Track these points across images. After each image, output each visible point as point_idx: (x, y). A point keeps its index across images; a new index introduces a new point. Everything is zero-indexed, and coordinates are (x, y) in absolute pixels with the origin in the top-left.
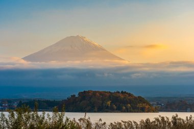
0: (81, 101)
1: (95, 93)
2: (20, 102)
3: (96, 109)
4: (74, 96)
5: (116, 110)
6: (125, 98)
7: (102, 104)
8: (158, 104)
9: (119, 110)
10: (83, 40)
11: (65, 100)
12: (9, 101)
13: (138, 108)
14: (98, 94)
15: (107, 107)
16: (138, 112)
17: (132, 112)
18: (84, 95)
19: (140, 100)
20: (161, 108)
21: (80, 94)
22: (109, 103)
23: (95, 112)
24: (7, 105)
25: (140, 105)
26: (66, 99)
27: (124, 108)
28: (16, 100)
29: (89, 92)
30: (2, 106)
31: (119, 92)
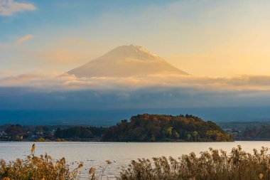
0: (134, 128)
1: (151, 117)
2: (59, 129)
3: (153, 138)
4: (126, 121)
5: (180, 138)
6: (190, 123)
7: (162, 130)
8: (234, 131)
9: (184, 138)
10: (139, 50)
11: (114, 127)
12: (45, 128)
13: (208, 136)
14: (155, 119)
15: (168, 135)
16: (207, 141)
17: (200, 141)
18: (138, 120)
19: (211, 125)
20: (238, 136)
21: (133, 118)
22: (170, 130)
23: (152, 141)
24: (42, 133)
25: (210, 133)
26: (115, 124)
27: (189, 136)
28: (53, 127)
29: (144, 116)
30: (35, 134)
31: (182, 116)
